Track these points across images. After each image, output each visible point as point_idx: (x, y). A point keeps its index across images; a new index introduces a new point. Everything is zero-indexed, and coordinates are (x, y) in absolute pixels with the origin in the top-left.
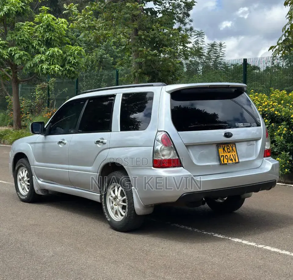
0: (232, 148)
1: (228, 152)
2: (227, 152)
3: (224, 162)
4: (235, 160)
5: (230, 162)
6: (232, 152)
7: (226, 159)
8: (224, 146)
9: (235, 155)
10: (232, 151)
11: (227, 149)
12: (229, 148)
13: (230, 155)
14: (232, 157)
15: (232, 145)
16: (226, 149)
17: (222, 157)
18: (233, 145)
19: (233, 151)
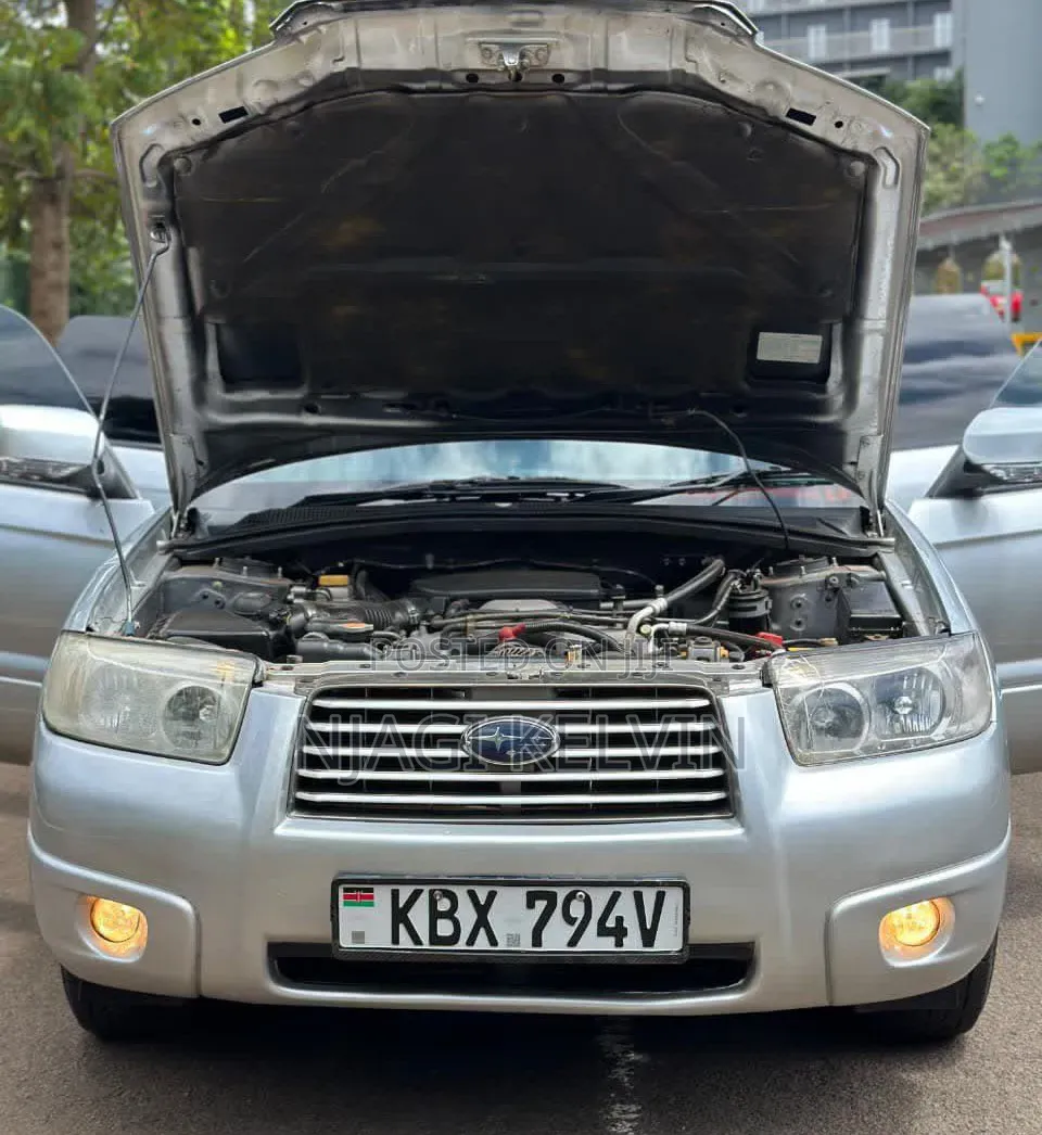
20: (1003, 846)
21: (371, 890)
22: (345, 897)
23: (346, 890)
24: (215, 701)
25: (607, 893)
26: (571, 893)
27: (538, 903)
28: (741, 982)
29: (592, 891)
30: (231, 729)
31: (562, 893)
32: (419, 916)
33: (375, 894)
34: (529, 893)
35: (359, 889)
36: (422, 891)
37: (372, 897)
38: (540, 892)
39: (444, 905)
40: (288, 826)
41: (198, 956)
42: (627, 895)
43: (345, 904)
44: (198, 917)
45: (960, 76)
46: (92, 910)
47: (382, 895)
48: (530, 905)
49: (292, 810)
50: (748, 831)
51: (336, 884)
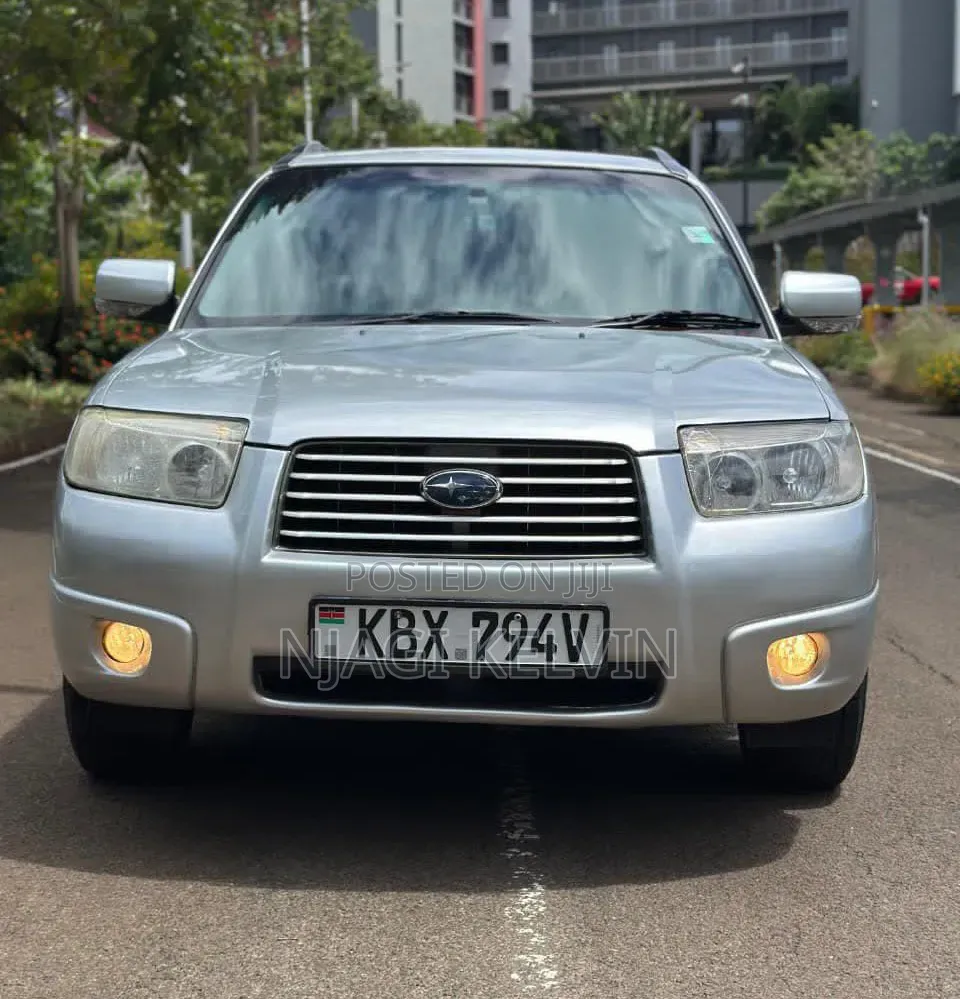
20: (872, 596)
21: (342, 610)
22: (321, 615)
23: (321, 609)
24: (212, 456)
25: (541, 614)
26: (511, 614)
27: (482, 622)
28: (651, 699)
29: (527, 613)
30: (226, 480)
31: (502, 614)
32: (382, 632)
33: (346, 612)
34: (474, 614)
35: (333, 609)
36: (384, 611)
37: (343, 616)
38: (485, 613)
39: (403, 623)
40: (273, 557)
41: (194, 670)
42: (557, 617)
43: (321, 621)
44: (194, 634)
45: (857, 81)
46: (104, 635)
47: (352, 613)
48: (476, 624)
49: (276, 545)
50: (659, 566)
51: (313, 603)
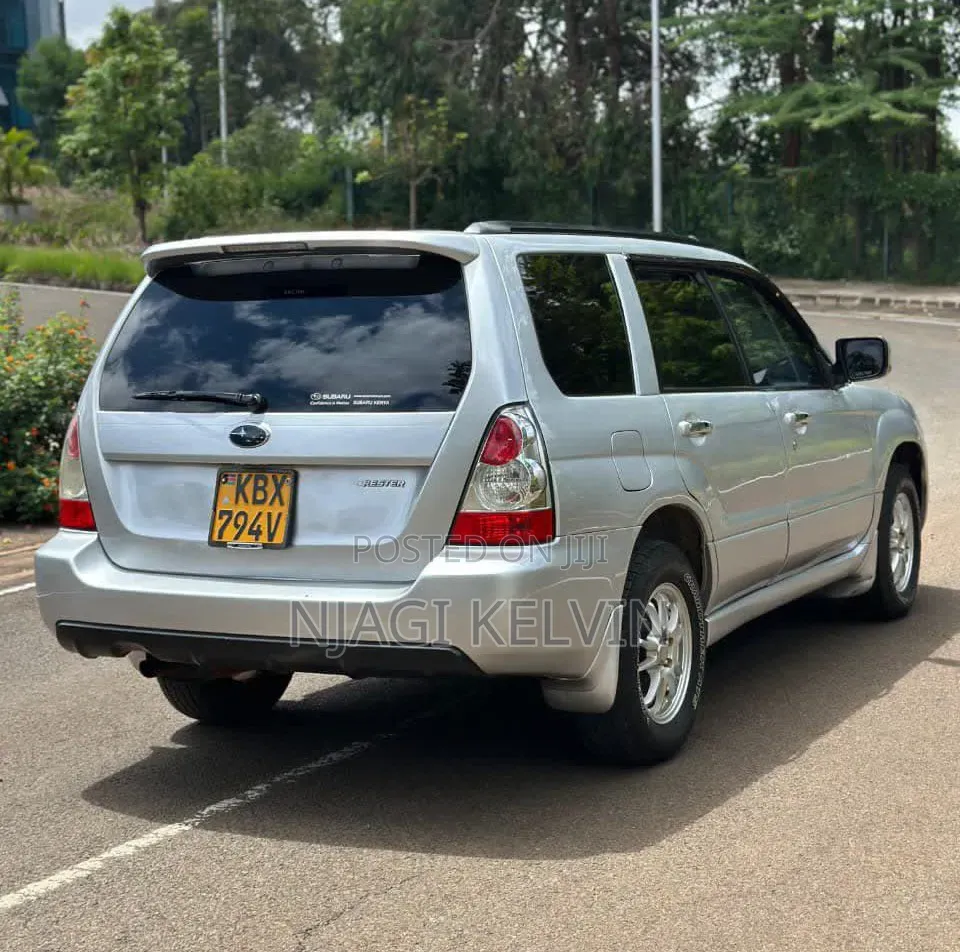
0: (278, 487)
1: (256, 502)
2: (250, 500)
3: (220, 537)
4: (271, 536)
5: (246, 539)
6: (271, 504)
7: (236, 526)
8: (245, 476)
9: (280, 515)
10: (274, 499)
11: (256, 489)
12: (263, 489)
13: (260, 514)
14: (263, 522)
15: (279, 477)
16: (249, 489)
17: (221, 518)
18: (284, 478)
19: (277, 500)
